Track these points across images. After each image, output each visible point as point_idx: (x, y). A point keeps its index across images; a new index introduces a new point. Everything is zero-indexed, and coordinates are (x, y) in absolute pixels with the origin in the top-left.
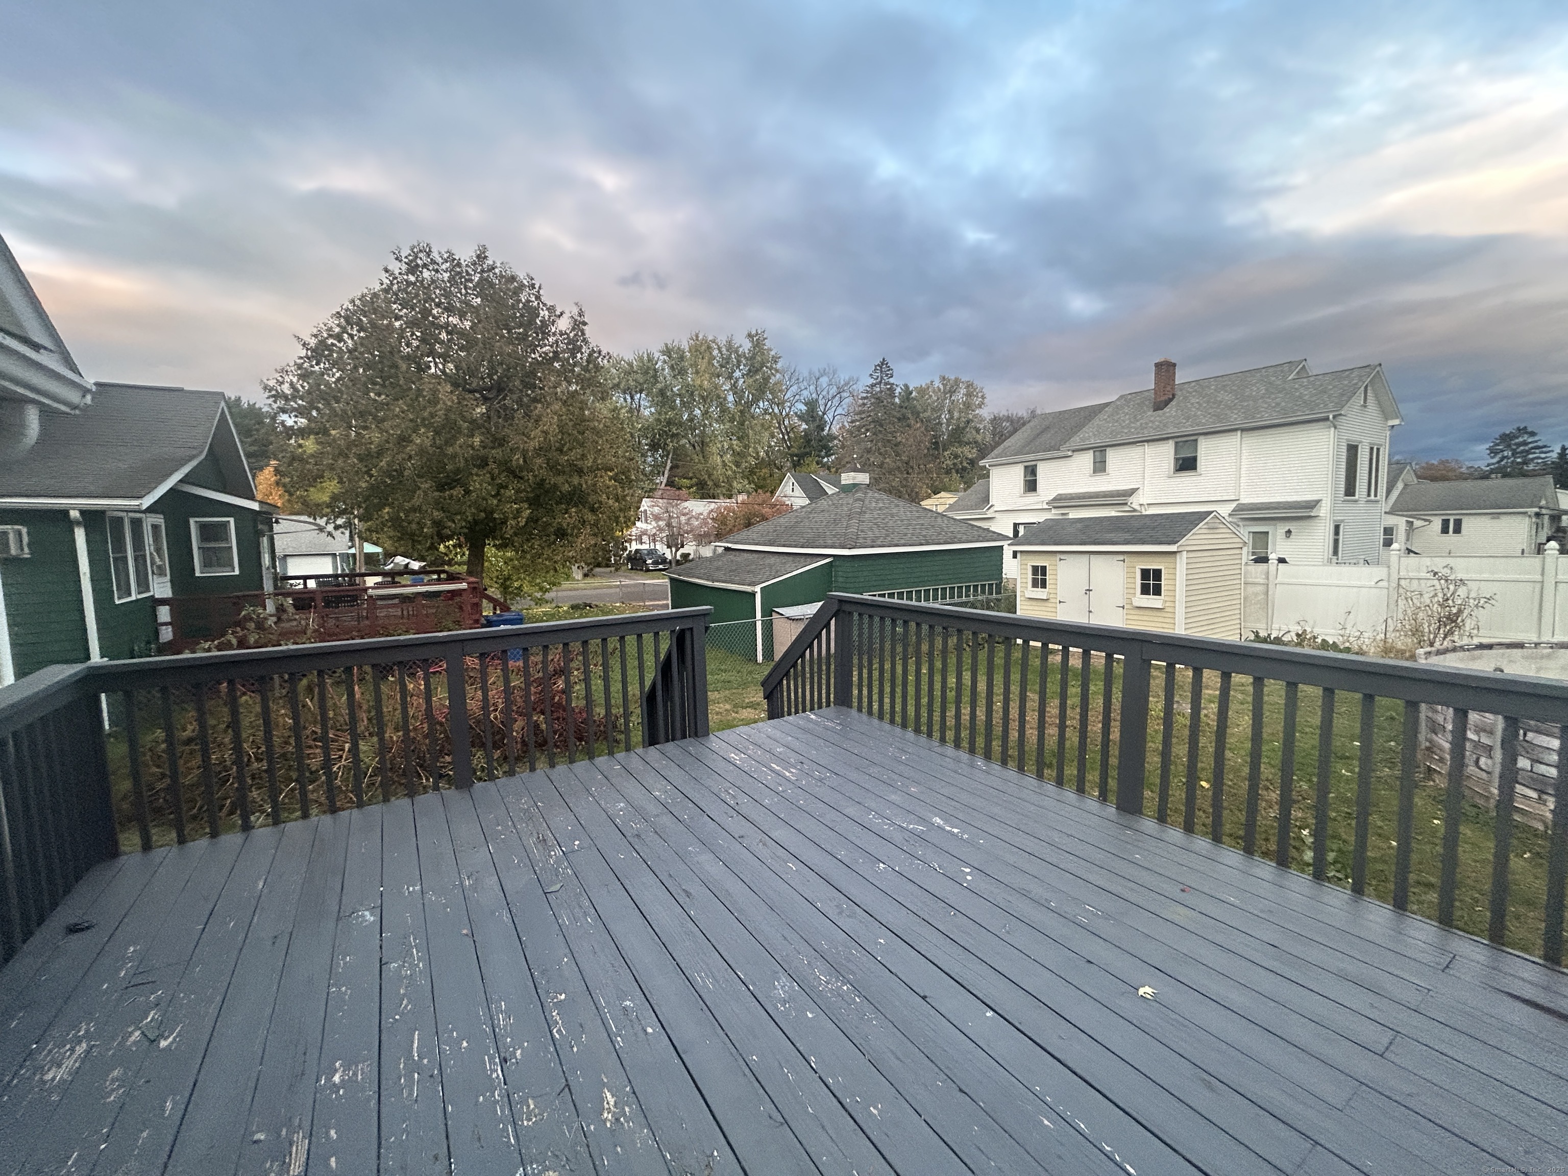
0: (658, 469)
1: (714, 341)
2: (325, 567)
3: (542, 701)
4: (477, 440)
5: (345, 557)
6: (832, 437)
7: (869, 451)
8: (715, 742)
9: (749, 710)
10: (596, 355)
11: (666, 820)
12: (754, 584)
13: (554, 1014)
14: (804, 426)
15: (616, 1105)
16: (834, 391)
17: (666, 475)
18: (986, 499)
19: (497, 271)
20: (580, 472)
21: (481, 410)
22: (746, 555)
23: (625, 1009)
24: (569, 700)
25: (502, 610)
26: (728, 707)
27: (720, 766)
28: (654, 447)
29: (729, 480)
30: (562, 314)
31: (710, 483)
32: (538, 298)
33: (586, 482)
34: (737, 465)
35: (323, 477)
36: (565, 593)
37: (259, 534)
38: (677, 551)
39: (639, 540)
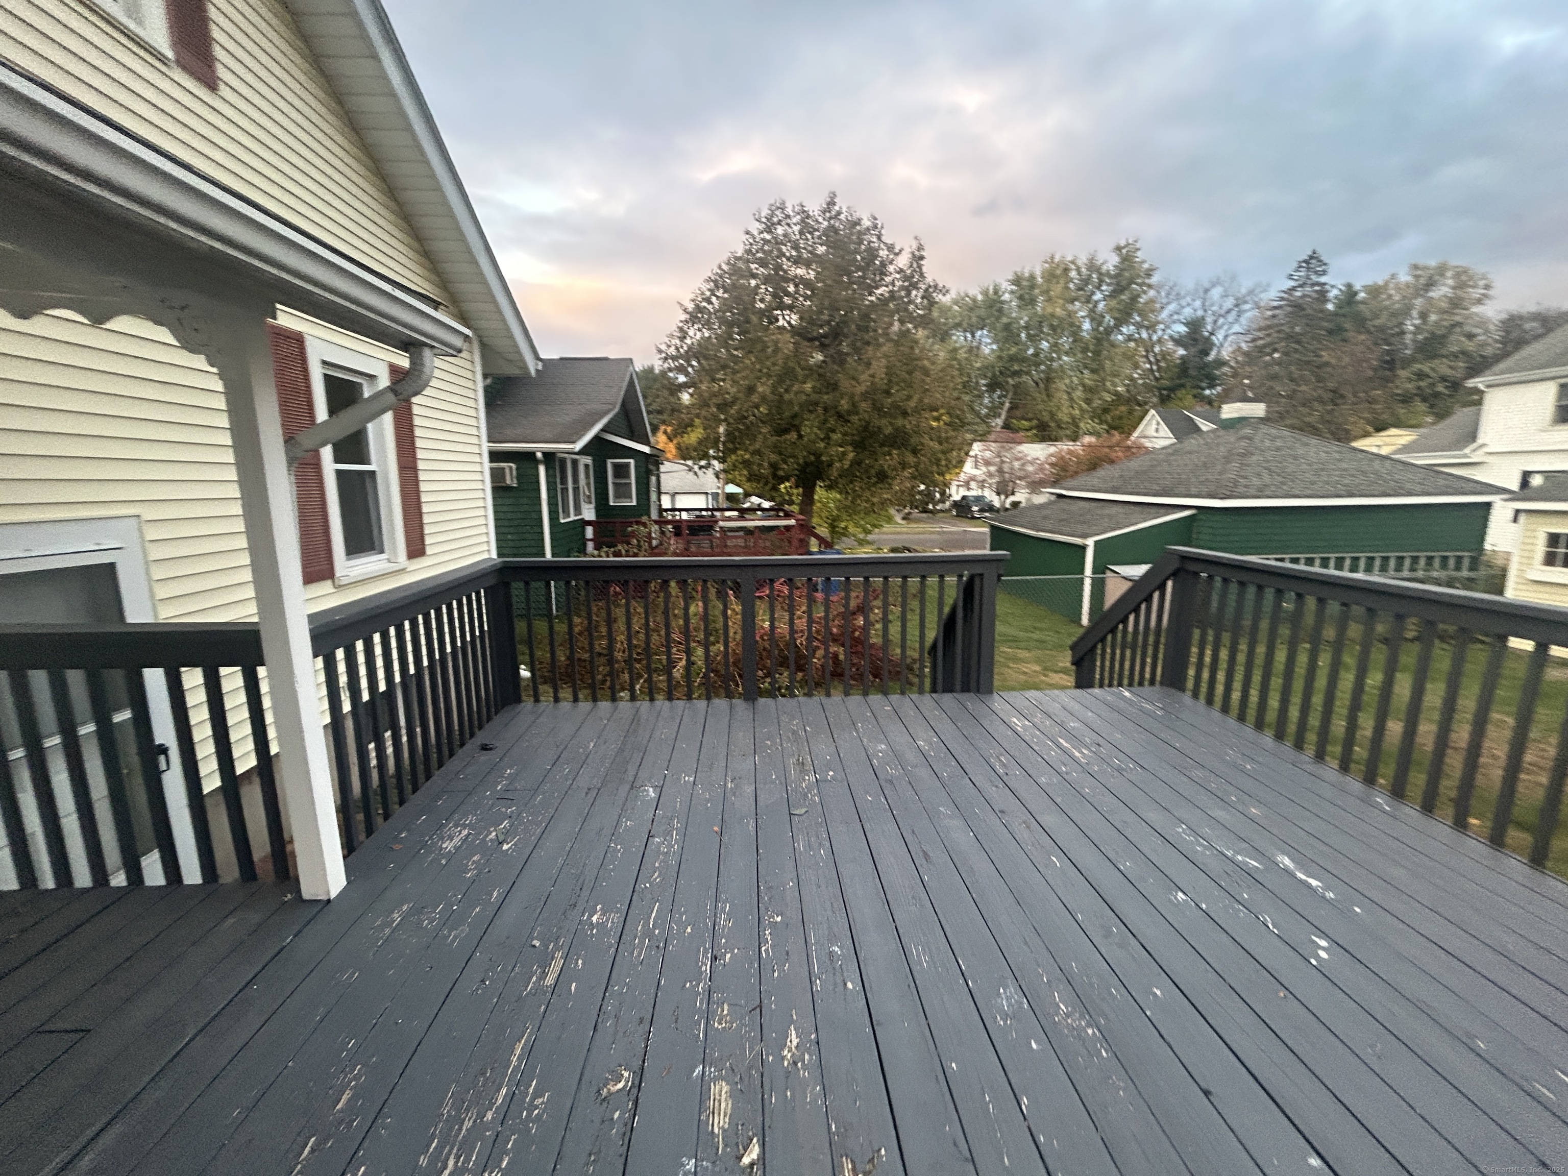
0: (994, 412)
1: (1073, 262)
2: (699, 502)
3: (842, 634)
4: (808, 386)
5: (715, 496)
6: (1220, 363)
7: (1274, 377)
8: (997, 702)
9: (1061, 675)
10: (931, 290)
11: (924, 773)
12: (1085, 536)
13: (767, 932)
14: (1181, 352)
15: (797, 1047)
16: (1229, 303)
17: (1003, 417)
18: (1472, 436)
19: (842, 217)
20: (905, 414)
21: (819, 357)
22: (1082, 504)
23: (831, 954)
24: (868, 637)
25: (826, 547)
26: (1038, 668)
27: (999, 731)
28: (992, 386)
29: (1075, 423)
30: (901, 251)
31: (1053, 424)
32: (879, 238)
33: (908, 424)
34: (1088, 401)
35: (692, 426)
36: (885, 537)
37: (649, 473)
38: (1007, 497)
39: (967, 485)
